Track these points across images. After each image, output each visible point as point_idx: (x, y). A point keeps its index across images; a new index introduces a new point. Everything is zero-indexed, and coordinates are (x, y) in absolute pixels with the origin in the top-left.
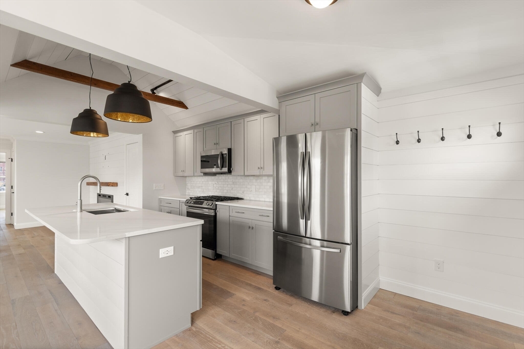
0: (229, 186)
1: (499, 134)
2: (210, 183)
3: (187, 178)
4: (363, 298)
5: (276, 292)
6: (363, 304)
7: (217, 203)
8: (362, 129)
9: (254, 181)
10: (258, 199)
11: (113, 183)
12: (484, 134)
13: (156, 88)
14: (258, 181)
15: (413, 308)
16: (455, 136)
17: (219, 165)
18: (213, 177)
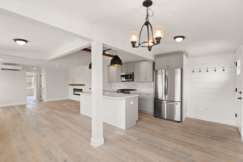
0: (130, 85)
1: (224, 70)
2: (122, 84)
3: (112, 83)
4: (184, 118)
5: (155, 118)
6: (183, 120)
7: (130, 91)
8: (184, 68)
9: (141, 84)
10: (142, 90)
11: (83, 85)
12: (219, 70)
13: (105, 51)
14: (143, 84)
15: (198, 121)
16: (211, 71)
17: (129, 78)
18: (124, 82)
